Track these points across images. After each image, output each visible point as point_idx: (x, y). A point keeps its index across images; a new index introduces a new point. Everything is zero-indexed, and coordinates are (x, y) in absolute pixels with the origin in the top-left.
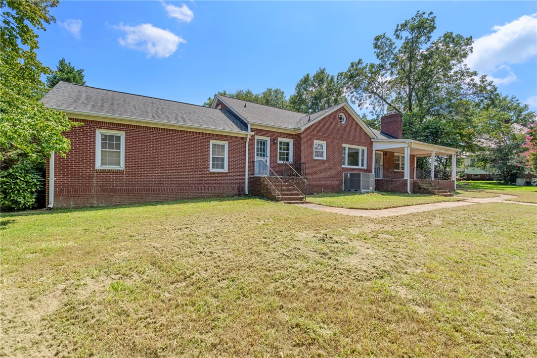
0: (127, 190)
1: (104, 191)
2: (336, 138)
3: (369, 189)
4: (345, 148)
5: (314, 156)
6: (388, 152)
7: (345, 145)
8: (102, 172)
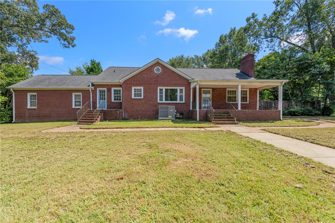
0: (38, 117)
1: (30, 116)
2: (152, 84)
3: (168, 117)
4: (162, 89)
5: (133, 97)
6: (217, 88)
7: (161, 88)
8: (29, 109)
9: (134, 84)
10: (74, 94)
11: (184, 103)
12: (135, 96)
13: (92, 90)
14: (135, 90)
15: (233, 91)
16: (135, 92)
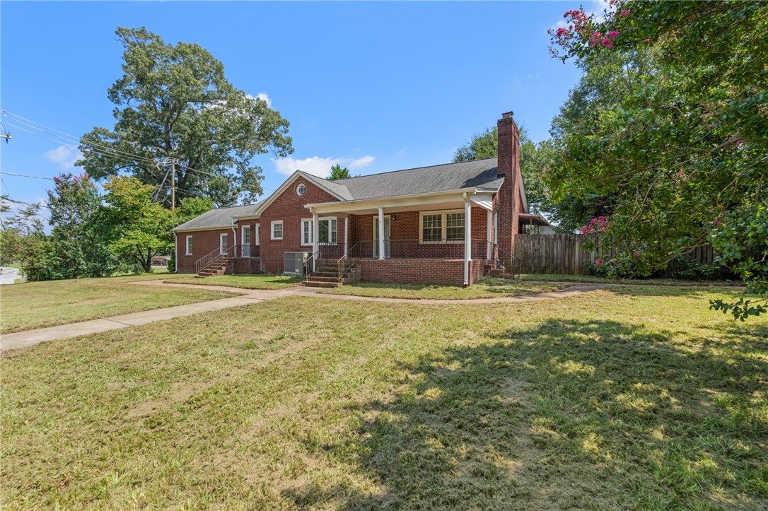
2: (292, 215)
3: (294, 271)
4: (308, 222)
5: (272, 238)
6: (400, 213)
7: (306, 220)
8: (188, 256)
9: (272, 217)
10: (222, 235)
11: (336, 246)
12: (275, 236)
13: (236, 229)
14: (275, 225)
15: (434, 217)
16: (275, 229)
